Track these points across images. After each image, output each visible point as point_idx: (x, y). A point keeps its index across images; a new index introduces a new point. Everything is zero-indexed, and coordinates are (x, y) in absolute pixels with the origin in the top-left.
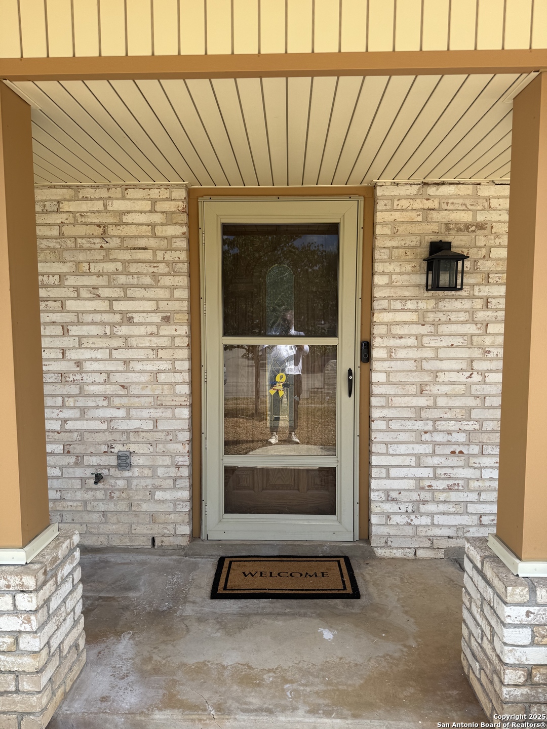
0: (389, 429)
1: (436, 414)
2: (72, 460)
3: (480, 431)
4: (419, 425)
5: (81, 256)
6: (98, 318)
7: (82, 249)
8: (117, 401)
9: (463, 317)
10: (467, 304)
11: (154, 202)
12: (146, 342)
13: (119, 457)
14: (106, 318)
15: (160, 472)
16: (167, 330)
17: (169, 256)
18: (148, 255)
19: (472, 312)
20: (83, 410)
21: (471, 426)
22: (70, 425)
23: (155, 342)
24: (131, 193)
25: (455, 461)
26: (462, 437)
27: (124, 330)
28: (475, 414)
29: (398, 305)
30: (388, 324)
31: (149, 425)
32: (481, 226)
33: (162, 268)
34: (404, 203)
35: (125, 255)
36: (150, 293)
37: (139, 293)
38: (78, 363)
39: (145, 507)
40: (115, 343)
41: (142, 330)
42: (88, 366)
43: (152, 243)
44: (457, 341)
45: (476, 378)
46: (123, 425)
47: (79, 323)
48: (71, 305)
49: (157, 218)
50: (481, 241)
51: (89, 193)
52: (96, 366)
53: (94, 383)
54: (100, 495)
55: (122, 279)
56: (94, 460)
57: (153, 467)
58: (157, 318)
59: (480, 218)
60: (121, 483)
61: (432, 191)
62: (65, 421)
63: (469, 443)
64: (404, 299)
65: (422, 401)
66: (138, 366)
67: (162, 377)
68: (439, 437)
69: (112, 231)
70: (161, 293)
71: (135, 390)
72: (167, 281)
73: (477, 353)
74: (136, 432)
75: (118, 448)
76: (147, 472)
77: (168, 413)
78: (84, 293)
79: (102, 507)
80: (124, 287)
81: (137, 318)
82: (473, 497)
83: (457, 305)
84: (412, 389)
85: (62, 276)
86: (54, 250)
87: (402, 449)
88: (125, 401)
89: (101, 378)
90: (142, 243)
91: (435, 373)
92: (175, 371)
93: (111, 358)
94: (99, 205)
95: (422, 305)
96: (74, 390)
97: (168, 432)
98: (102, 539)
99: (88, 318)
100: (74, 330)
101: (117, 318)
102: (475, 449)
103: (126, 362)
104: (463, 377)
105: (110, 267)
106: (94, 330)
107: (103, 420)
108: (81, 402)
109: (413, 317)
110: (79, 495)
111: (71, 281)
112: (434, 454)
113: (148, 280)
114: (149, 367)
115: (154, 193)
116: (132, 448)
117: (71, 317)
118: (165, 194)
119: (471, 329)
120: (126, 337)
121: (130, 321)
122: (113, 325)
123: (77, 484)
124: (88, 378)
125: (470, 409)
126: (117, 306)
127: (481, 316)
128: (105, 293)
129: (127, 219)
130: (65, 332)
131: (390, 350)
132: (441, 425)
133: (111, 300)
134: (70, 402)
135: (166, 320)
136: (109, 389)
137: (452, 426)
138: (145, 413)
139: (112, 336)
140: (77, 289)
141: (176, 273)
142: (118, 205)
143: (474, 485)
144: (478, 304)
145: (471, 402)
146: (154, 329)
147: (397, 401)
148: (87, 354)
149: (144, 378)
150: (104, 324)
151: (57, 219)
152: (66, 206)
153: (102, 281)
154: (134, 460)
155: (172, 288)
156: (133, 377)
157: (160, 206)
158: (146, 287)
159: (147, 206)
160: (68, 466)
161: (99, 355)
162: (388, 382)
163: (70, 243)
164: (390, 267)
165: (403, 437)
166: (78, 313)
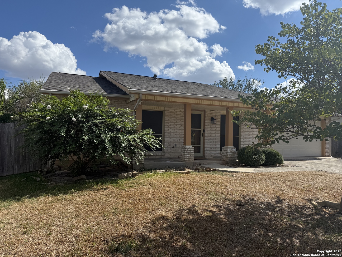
0: (207, 141)
1: (212, 139)
2: (169, 145)
3: (217, 141)
4: (210, 140)
5: (171, 117)
6: (173, 125)
7: (171, 116)
8: (175, 137)
9: (215, 127)
10: (215, 125)
11: (180, 110)
12: (179, 129)
13: (175, 145)
14: (174, 125)
15: (180, 147)
16: (181, 127)
17: (182, 117)
18: (179, 117)
19: (216, 126)
20: (171, 138)
21: (216, 141)
22: (169, 140)
23: (180, 129)
24: (178, 109)
25: (214, 145)
26: (215, 142)
27: (176, 127)
28: (216, 139)
29: (208, 125)
30: (207, 127)
31: (179, 140)
32: (216, 116)
33: (181, 119)
34: (209, 113)
35: (177, 117)
36: (180, 122)
37: (178, 122)
38: (170, 131)
39: (178, 152)
40: (175, 129)
41: (178, 127)
42: (171, 132)
43: (180, 115)
44: (214, 130)
45: (216, 134)
46: (175, 140)
47: (171, 126)
48: (170, 123)
49: (181, 112)
50: (216, 118)
51: (173, 108)
52: (172, 132)
53: (172, 134)
54: (172, 150)
55: (176, 120)
56: (172, 145)
57: (179, 146)
58: (180, 125)
59: (216, 115)
60: (175, 148)
61: (211, 111)
62: (168, 139)
63: (216, 143)
64: (209, 124)
65: (210, 137)
66: (177, 132)
67: (180, 133)
68: (212, 142)
69: (175, 114)
70: (181, 122)
71: (177, 135)
72: (181, 120)
73: (216, 131)
74: (177, 141)
75: (175, 143)
76: (178, 147)
77: (181, 139)
78: (171, 122)
79: (172, 152)
80: (177, 121)
81: (178, 125)
82: (216, 150)
83: (214, 125)
84: (210, 136)
85: (169, 119)
86: (168, 116)
87: (209, 143)
88: (176, 137)
89: (173, 133)
90: (179, 115)
91: (212, 134)
92: (182, 133)
93: (174, 131)
94: (174, 110)
95: (211, 125)
96: (169, 135)
97: (181, 141)
98: (172, 156)
99: (172, 125)
100: (170, 127)
101: (175, 125)
102: (216, 144)
103: (176, 131)
104: (215, 134)
105: (175, 118)
106: (172, 127)
107: (173, 139)
108: (170, 137)
109: (209, 127)
110: (170, 150)
111: (170, 120)
112: (212, 144)
113: (179, 120)
114: (179, 132)
115: (181, 109)
116: (177, 143)
117: (170, 125)
118: (182, 109)
119: (216, 128)
120: (176, 128)
121: (177, 126)
122: (175, 126)
123: (169, 148)
124: (171, 133)
125: (216, 138)
126: (175, 124)
127: (217, 127)
128: (174, 122)
129: (177, 112)
130: (169, 127)
131: (207, 131)
132: (213, 140)
133: (175, 123)
134: (169, 137)
135: (181, 126)
136: (174, 135)
137: (214, 140)
138: (178, 138)
139: (175, 128)
140: (170, 121)
141: (183, 120)
142: (176, 110)
143: (216, 148)
144: (216, 125)
145: (216, 137)
146: (180, 127)
147: (208, 137)
148: (171, 130)
149: (178, 134)
150: (174, 126)
151: (169, 111)
152: (170, 110)
153: (174, 120)
154: (177, 145)
155: (182, 121)
156: (177, 133)
157: (181, 111)
158: (179, 121)
159: (180, 111)
160: (168, 146)
161: (173, 130)
162: (207, 135)
163: (170, 115)
164: (207, 120)
165: (209, 142)
166: (171, 124)
